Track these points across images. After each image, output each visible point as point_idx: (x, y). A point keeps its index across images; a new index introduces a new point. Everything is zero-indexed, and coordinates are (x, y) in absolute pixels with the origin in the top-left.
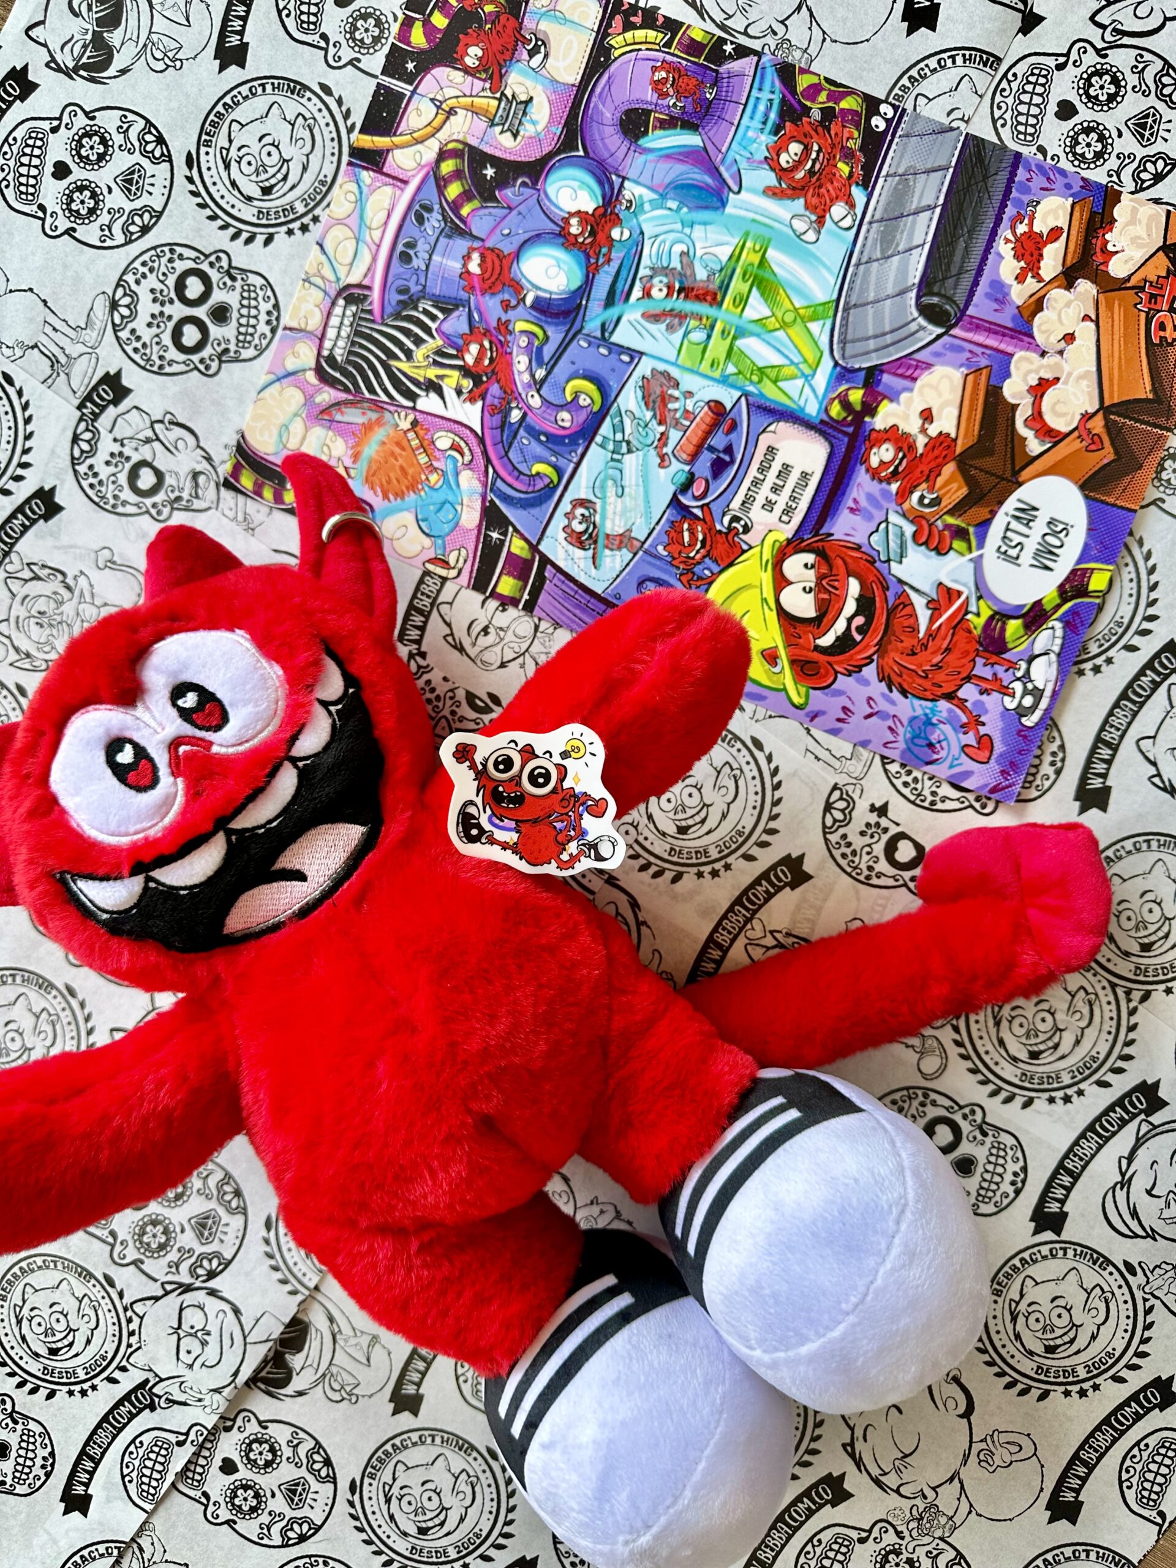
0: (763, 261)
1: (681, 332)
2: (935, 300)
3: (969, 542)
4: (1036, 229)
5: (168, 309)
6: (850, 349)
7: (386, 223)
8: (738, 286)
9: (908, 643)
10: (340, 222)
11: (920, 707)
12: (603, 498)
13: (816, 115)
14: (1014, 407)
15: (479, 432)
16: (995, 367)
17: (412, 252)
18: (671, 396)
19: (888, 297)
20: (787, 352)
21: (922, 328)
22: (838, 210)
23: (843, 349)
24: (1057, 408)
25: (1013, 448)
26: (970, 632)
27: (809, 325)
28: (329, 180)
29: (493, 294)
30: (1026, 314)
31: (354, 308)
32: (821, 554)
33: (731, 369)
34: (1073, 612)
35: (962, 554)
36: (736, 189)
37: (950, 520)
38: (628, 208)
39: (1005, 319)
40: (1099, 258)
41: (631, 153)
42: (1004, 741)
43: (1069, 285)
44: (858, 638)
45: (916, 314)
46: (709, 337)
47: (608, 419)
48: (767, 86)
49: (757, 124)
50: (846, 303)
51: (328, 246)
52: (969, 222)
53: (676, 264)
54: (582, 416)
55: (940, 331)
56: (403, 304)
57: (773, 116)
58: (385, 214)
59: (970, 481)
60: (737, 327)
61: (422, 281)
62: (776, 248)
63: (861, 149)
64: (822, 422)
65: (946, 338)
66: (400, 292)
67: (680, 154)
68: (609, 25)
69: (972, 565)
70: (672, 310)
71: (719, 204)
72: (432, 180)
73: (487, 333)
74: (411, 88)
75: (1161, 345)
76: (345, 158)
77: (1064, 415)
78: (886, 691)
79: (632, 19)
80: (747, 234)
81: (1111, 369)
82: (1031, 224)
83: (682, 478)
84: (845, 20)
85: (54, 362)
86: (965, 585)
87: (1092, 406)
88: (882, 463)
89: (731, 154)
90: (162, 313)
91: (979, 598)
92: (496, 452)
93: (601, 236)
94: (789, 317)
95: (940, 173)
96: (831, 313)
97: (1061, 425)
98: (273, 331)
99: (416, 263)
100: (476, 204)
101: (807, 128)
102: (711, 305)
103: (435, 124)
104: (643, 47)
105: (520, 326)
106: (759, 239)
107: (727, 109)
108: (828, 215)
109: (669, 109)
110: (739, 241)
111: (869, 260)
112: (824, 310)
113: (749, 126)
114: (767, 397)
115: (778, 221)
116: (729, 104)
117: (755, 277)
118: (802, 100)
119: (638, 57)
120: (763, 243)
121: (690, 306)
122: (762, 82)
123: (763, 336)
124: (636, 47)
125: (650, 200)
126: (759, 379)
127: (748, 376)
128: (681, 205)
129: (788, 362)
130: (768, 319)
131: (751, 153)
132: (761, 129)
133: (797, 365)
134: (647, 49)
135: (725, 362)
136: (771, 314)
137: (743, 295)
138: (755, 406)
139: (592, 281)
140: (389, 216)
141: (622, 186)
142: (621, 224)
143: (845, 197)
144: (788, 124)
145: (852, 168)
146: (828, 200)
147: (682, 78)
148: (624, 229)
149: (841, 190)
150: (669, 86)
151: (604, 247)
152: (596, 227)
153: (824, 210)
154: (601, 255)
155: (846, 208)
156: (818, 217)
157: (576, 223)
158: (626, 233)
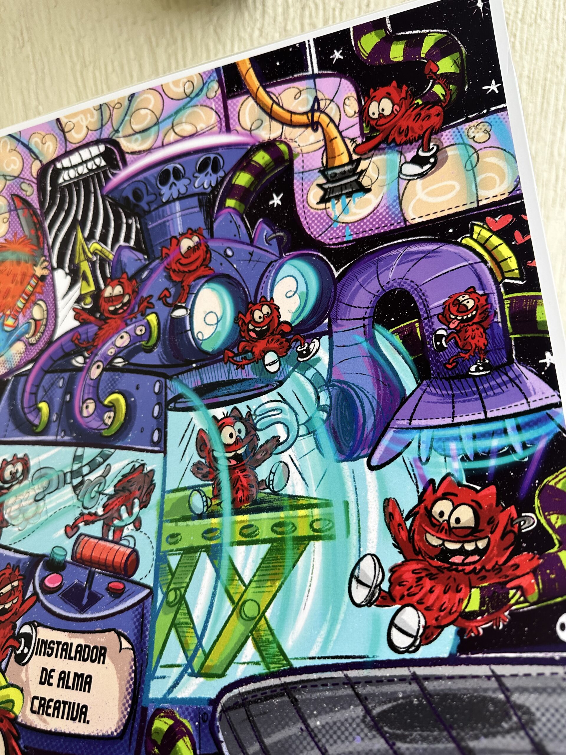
0: (304, 541)
1: (198, 482)
6: (238, 717)
12: (32, 483)
13: (528, 523)
15: (55, 338)
17: (172, 180)
20: (210, 625)
23: (235, 705)
27: (250, 642)
33: (174, 561)
36: (374, 463)
38: (301, 354)
49: (469, 447)
50: (294, 686)
53: (263, 437)
54: (95, 424)
57: (493, 463)
60: (221, 545)
61: (154, 206)
64: (145, 712)
71: (347, 451)
80: (327, 504)
83: (59, 557)
89: (413, 434)
92: (45, 362)
96: (274, 668)
99: (165, 189)
101: (503, 519)
102: (233, 502)
103: (296, 119)
104: (491, 264)
105: (152, 319)
106: (328, 522)
107: (469, 401)
108: (398, 606)
109: (431, 333)
110: (316, 499)
111: (362, 700)
112: (275, 655)
113: (461, 439)
114: (155, 622)
115: (360, 537)
116: (476, 399)
117: (282, 540)
118: (537, 492)
119: (476, 266)
120: (326, 530)
121: (224, 477)
122: (530, 425)
123: (219, 584)
124: (487, 257)
125: (318, 372)
126: (172, 602)
127: (172, 586)
128: (328, 409)
129: (199, 633)
130: (240, 582)
131: (428, 460)
132: (466, 456)
133: (199, 645)
134: (490, 269)
135: (181, 550)
136: (247, 582)
137: (256, 535)
138: (143, 610)
139: (216, 362)
141: (322, 334)
142: (282, 357)
143: (434, 622)
144: (493, 489)
145: (481, 613)
146: (417, 597)
147: (479, 327)
148: (278, 363)
149: (441, 611)
150: (459, 318)
151: (253, 353)
152: (268, 334)
153: (402, 597)
154: (243, 356)
155: (418, 630)
156: (390, 592)
157: (265, 312)
158: (274, 368)
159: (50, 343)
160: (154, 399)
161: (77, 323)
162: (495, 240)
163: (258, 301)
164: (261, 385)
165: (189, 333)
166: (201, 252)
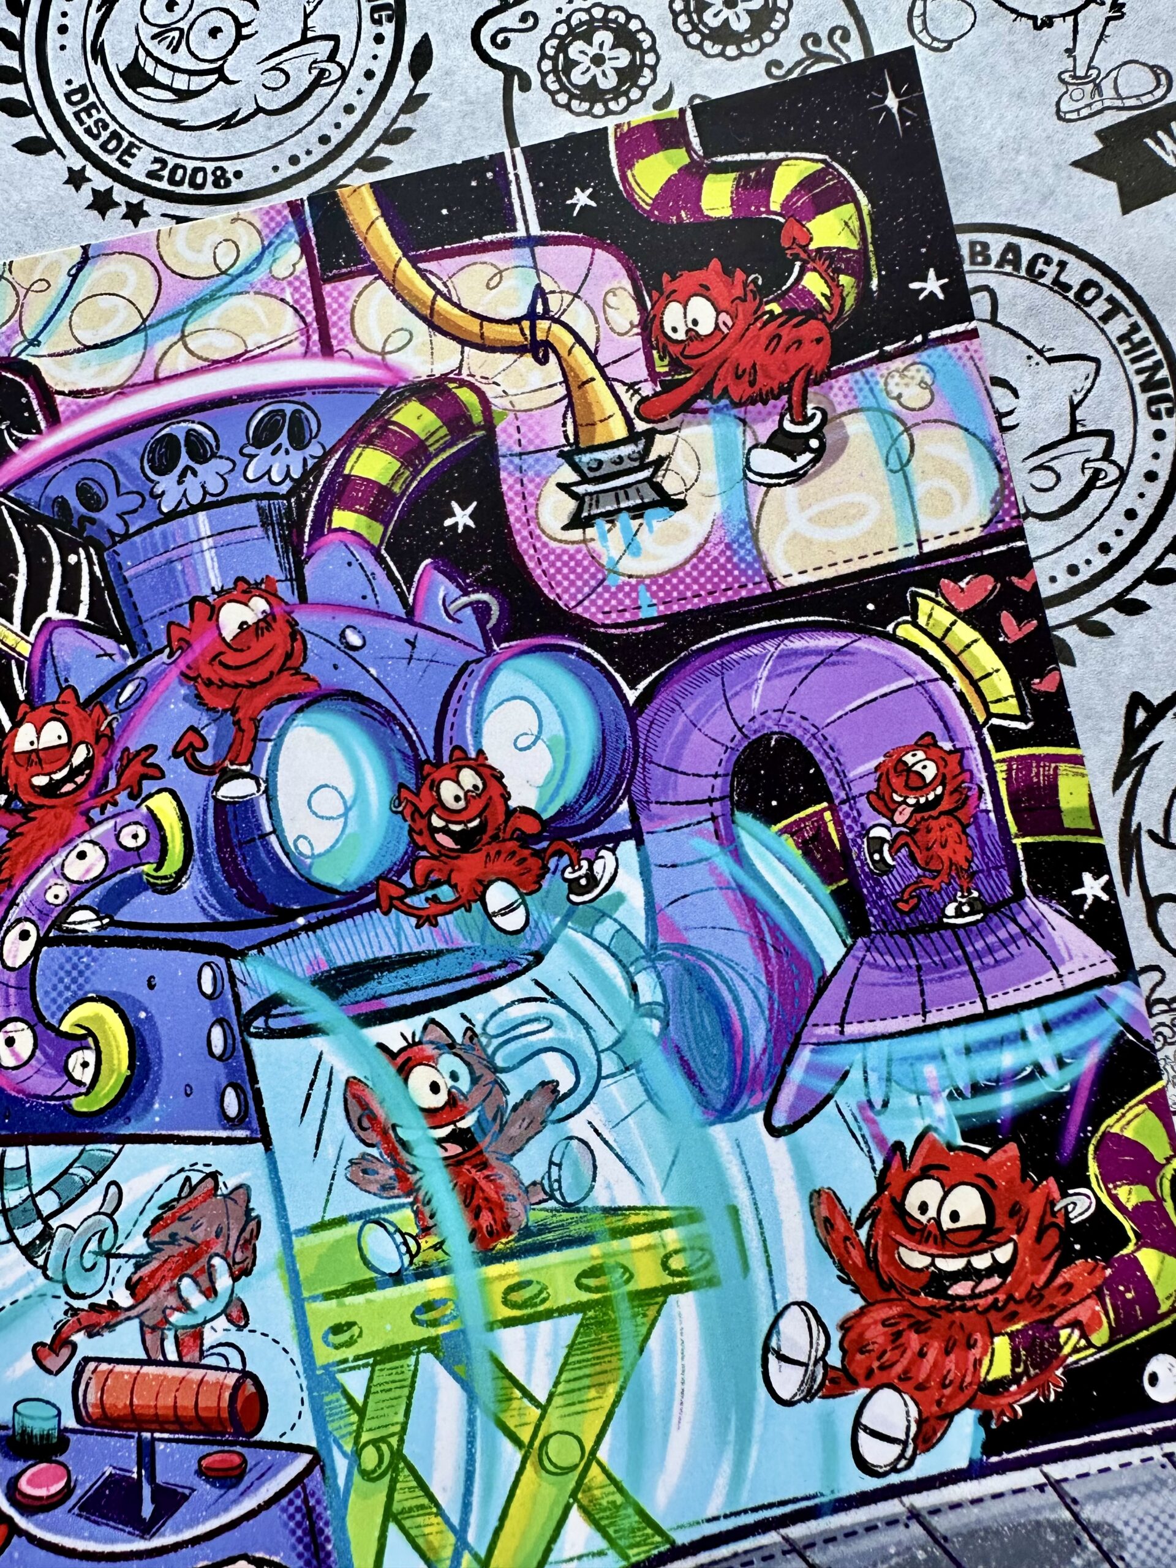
0: (653, 1298)
7: (214, 365)
8: (558, 1269)
10: (159, 267)
13: (1081, 1204)
17: (184, 460)
18: (210, 1272)
20: (476, 1500)
27: (575, 1515)
28: (236, 187)
29: (199, 701)
33: (357, 1383)
36: (780, 1119)
38: (574, 886)
41: (703, 812)
46: (397, 1278)
47: (74, 1150)
48: (1067, 1039)
49: (963, 1072)
53: (517, 1085)
54: (44, 1084)
56: (62, 516)
57: (1007, 1100)
58: (229, 347)
60: (463, 1332)
61: (136, 523)
62: (703, 1308)
67: (775, 928)
68: (956, 573)
70: (404, 1144)
71: (718, 1101)
72: (366, 403)
74: (535, 230)
76: (301, 191)
80: (692, 1216)
83: (40, 1422)
89: (852, 1055)
94: (563, 1452)
99: (167, 483)
100: (373, 531)
101: (1034, 1204)
103: (493, 332)
104: (961, 684)
105: (162, 806)
106: (700, 1253)
107: (950, 977)
108: (863, 1392)
109: (860, 835)
110: (665, 1208)
112: (633, 1530)
113: (944, 1057)
114: (343, 1519)
115: (770, 1273)
116: (963, 974)
117: (605, 1304)
118: (1091, 1148)
119: (931, 686)
120: (699, 1270)
121: (438, 1184)
122: (1066, 1020)
123: (478, 1413)
124: (951, 669)
125: (623, 927)
126: (374, 1471)
127: (365, 1437)
128: (660, 1011)
129: (455, 1520)
130: (526, 1401)
131: (885, 1104)
132: (957, 1089)
133: (462, 1545)
134: (961, 696)
135: (367, 1356)
136: (542, 1399)
137: (544, 1301)
138: (306, 1501)
139: (361, 910)
140: (232, 361)
141: (617, 838)
142: (530, 894)
143: (935, 1408)
144: (1012, 1149)
145: (1016, 1378)
146: (898, 1369)
147: (952, 821)
148: (522, 909)
149: (945, 1386)
150: (911, 801)
151: (454, 887)
152: (486, 838)
153: (870, 1374)
154: (430, 894)
155: (908, 1428)
156: (844, 1369)
157: (468, 786)
158: (513, 921)
160: (206, 1011)
163: (446, 759)
164: (488, 964)
165: (273, 839)
166: (278, 637)
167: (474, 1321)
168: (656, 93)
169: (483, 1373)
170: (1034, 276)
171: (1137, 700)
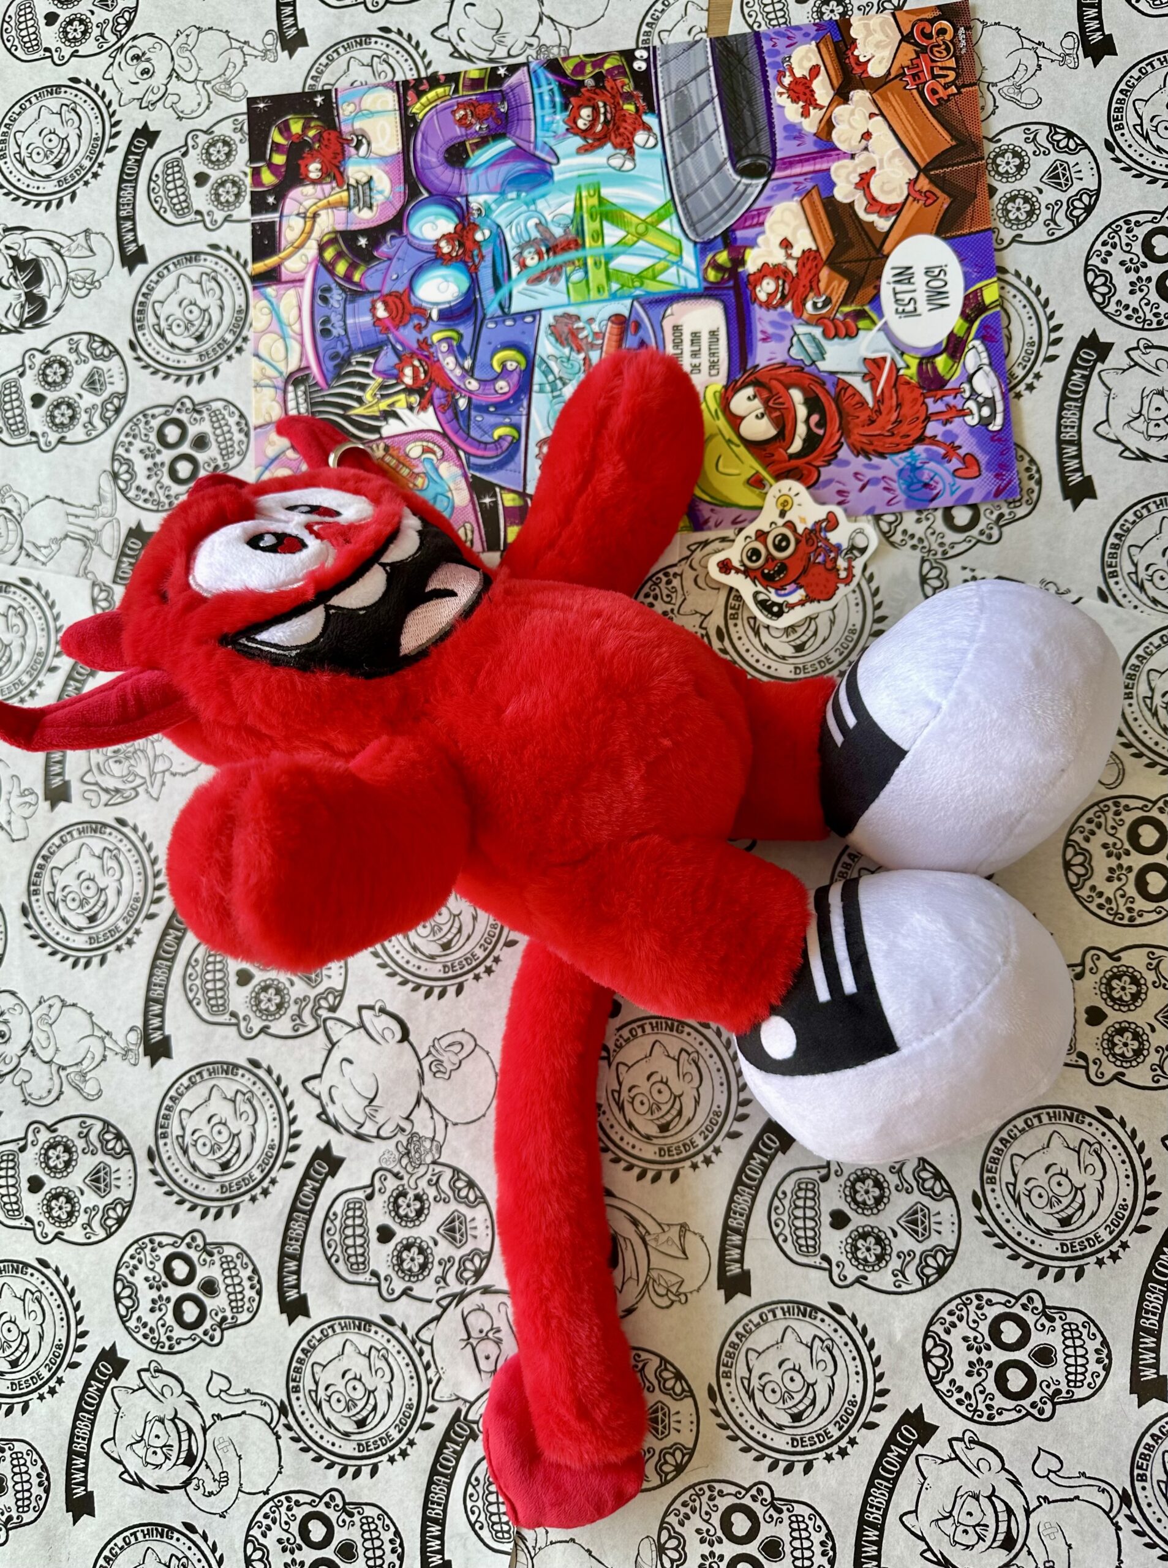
0: (601, 200)
1: (563, 279)
2: (748, 161)
3: (869, 317)
4: (798, 74)
5: (159, 459)
6: (700, 227)
7: (300, 316)
8: (589, 226)
9: (864, 416)
10: (264, 332)
11: (902, 459)
13: (590, 82)
14: (851, 205)
15: (439, 429)
16: (820, 184)
17: (329, 327)
18: (578, 329)
19: (710, 177)
20: (653, 254)
21: (748, 186)
22: (640, 137)
23: (695, 230)
24: (886, 188)
25: (866, 234)
26: (908, 383)
27: (660, 226)
28: (244, 308)
29: (405, 324)
30: (823, 136)
31: (302, 388)
32: (757, 383)
33: (615, 286)
34: (983, 326)
35: (869, 329)
36: (554, 161)
37: (846, 309)
38: (480, 214)
39: (809, 147)
40: (858, 71)
41: (464, 176)
42: (985, 452)
43: (846, 100)
44: (821, 432)
45: (738, 178)
46: (586, 273)
47: (537, 370)
48: (543, 81)
49: (548, 110)
50: (681, 197)
51: (263, 352)
52: (744, 96)
53: (535, 234)
54: (515, 378)
55: (763, 180)
56: (339, 367)
57: (558, 99)
58: (295, 311)
59: (845, 274)
60: (605, 255)
61: (346, 342)
62: (606, 186)
63: (636, 88)
64: (706, 289)
65: (770, 184)
66: (333, 358)
68: (406, 101)
69: (882, 334)
70: (548, 268)
71: (547, 178)
72: (322, 269)
73: (413, 354)
74: (277, 215)
75: (940, 104)
76: (250, 286)
77: (893, 190)
78: (866, 461)
79: (421, 88)
80: (579, 188)
81: (912, 141)
82: (792, 74)
84: (578, 11)
85: (84, 540)
86: (885, 350)
87: (913, 173)
88: (769, 295)
89: (540, 141)
90: (155, 464)
91: (902, 354)
92: (461, 438)
93: (468, 244)
94: (641, 229)
95: (704, 75)
96: (672, 209)
97: (896, 198)
98: (247, 435)
99: (335, 332)
100: (362, 268)
101: (587, 94)
102: (576, 249)
103: (307, 229)
104: (438, 102)
105: (436, 337)
106: (590, 186)
107: (522, 112)
108: (634, 145)
109: (477, 133)
110: (576, 195)
111: (683, 160)
112: (666, 210)
113: (544, 115)
114: (654, 292)
115: (598, 167)
116: (521, 108)
117: (601, 214)
118: (574, 78)
119: (438, 111)
120: (595, 187)
121: (561, 258)
122: (538, 82)
123: (629, 252)
124: (433, 105)
125: (494, 201)
126: (641, 283)
127: (631, 285)
128: (519, 192)
129: (657, 260)
130: (626, 238)
131: (555, 132)
132: (553, 112)
133: (665, 259)
134: (442, 102)
135: (608, 283)
136: (627, 233)
137: (598, 231)
138: (647, 303)
139: (477, 278)
140: (300, 310)
141: (467, 202)
142: (480, 228)
143: (641, 126)
144: (572, 99)
145: (635, 104)
147: (477, 108)
148: (484, 230)
150: (470, 118)
151: (475, 250)
152: (462, 240)
153: (630, 143)
155: (646, 133)
157: (445, 244)
158: (487, 233)
159: (444, 435)
160: (500, 326)
161: (431, 409)
162: (424, 100)
163: (436, 251)
164: (499, 243)
165: (452, 304)
166: (390, 300)
167: (601, 251)
168: (242, 176)
169: (616, 249)
170: (322, 72)
171: (451, 55)
